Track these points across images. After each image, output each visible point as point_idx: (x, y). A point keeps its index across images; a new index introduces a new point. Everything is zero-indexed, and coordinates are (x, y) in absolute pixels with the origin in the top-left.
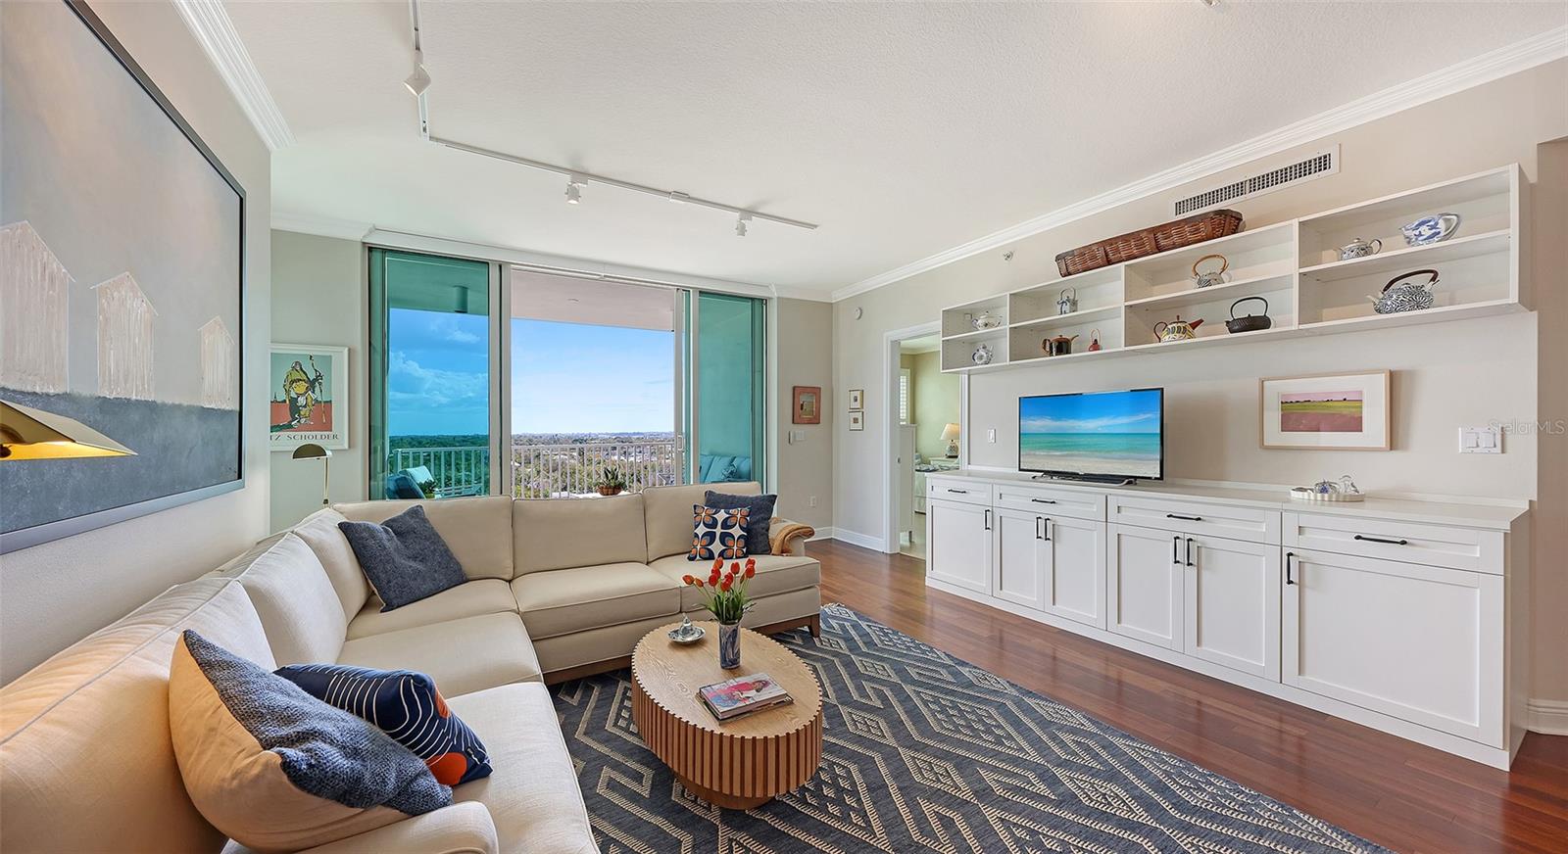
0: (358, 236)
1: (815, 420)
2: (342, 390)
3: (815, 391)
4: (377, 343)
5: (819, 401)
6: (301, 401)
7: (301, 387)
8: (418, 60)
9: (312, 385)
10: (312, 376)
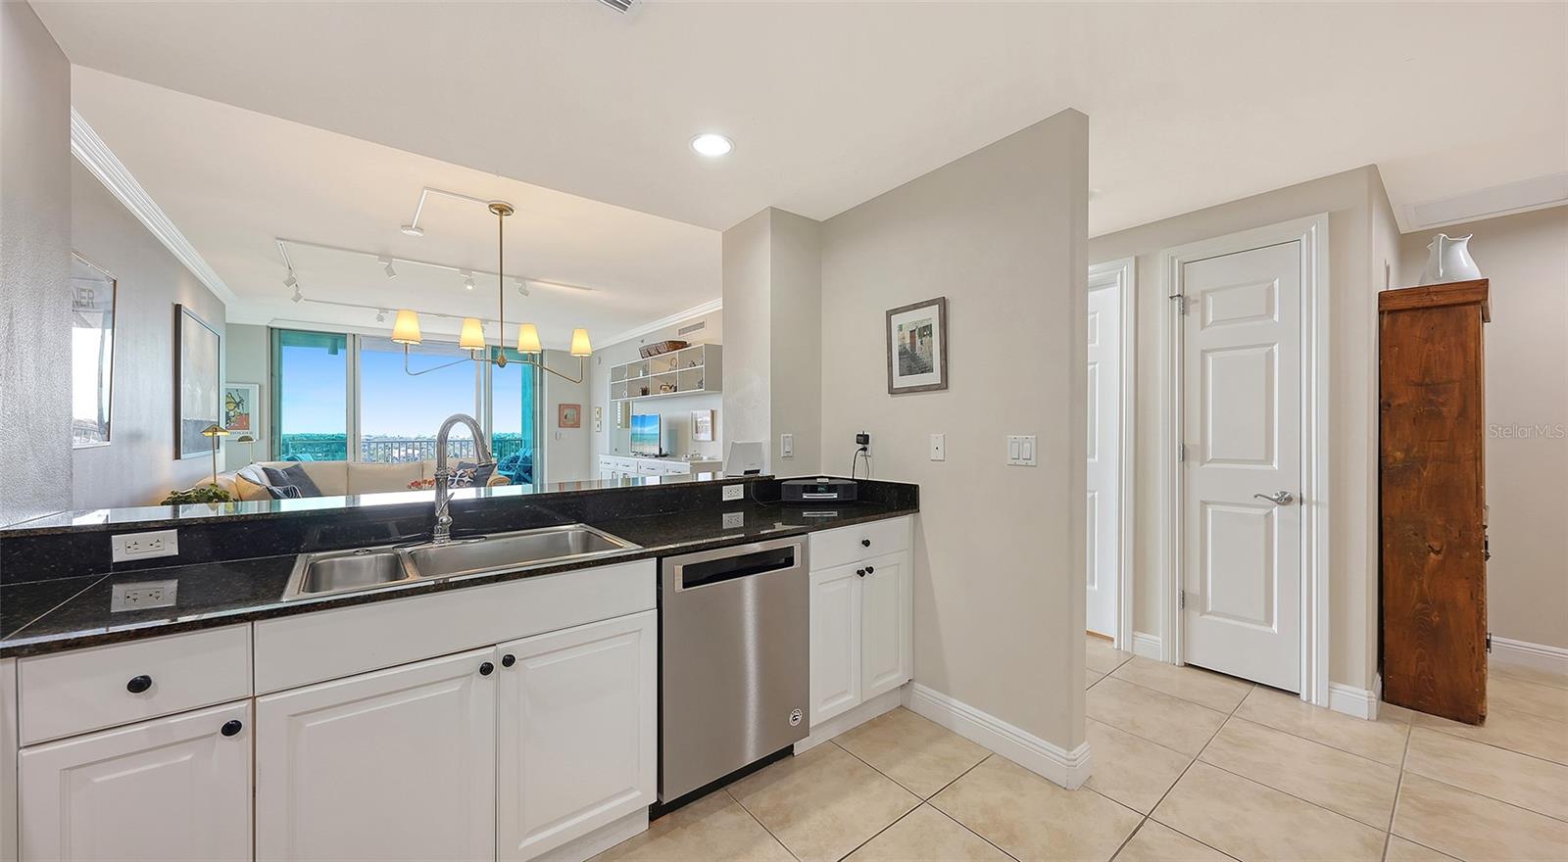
0: (265, 324)
1: (577, 425)
2: (254, 407)
3: (577, 407)
4: (276, 373)
5: (579, 414)
6: (232, 413)
7: (232, 406)
8: (297, 290)
9: (238, 404)
10: (238, 400)
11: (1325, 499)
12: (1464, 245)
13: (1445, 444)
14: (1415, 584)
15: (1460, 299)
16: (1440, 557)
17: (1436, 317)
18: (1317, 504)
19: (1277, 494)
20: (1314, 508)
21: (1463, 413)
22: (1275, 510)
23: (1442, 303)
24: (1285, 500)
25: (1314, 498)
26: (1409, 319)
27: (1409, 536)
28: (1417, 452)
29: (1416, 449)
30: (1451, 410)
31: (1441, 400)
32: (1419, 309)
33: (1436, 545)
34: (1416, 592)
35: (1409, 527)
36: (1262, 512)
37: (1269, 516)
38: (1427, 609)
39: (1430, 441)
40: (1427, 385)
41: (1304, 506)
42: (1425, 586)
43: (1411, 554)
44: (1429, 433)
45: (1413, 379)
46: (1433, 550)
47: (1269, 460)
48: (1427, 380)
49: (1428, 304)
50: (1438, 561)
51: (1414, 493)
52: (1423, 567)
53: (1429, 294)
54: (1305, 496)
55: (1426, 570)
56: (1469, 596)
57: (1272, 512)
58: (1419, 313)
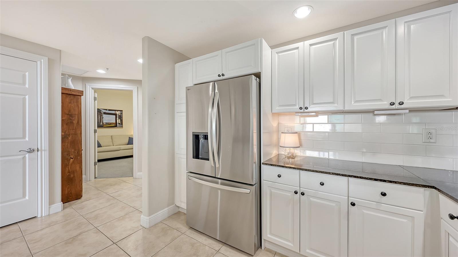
11: (47, 148)
12: (70, 79)
13: (74, 130)
14: (67, 168)
15: (78, 94)
16: (73, 160)
17: (72, 97)
18: (44, 150)
19: (28, 150)
20: (43, 152)
21: (78, 122)
22: (27, 155)
23: (73, 94)
24: (31, 151)
25: (43, 149)
26: (65, 96)
27: (66, 156)
28: (68, 132)
29: (67, 132)
30: (75, 122)
31: (73, 119)
32: (68, 94)
33: (72, 157)
34: (67, 171)
35: (65, 153)
36: (21, 157)
37: (24, 158)
38: (70, 174)
39: (71, 129)
40: (70, 115)
41: (39, 152)
42: (69, 168)
43: (66, 161)
44: (70, 127)
45: (66, 113)
46: (71, 158)
47: (24, 137)
48: (70, 113)
49: (71, 93)
50: (73, 161)
51: (67, 144)
52: (69, 164)
53: (71, 91)
54: (39, 149)
55: (70, 164)
56: (79, 168)
57: (25, 156)
58: (68, 95)
